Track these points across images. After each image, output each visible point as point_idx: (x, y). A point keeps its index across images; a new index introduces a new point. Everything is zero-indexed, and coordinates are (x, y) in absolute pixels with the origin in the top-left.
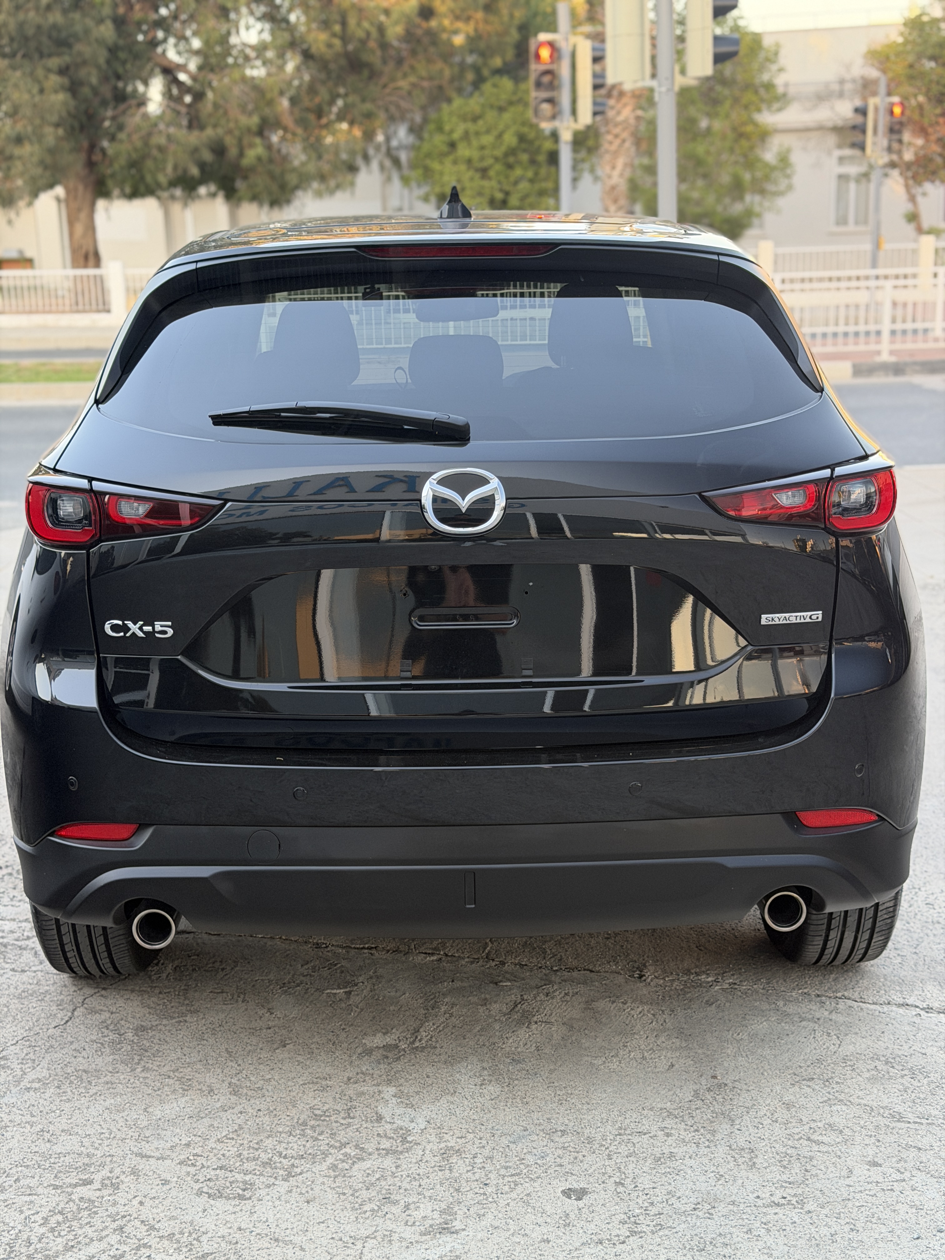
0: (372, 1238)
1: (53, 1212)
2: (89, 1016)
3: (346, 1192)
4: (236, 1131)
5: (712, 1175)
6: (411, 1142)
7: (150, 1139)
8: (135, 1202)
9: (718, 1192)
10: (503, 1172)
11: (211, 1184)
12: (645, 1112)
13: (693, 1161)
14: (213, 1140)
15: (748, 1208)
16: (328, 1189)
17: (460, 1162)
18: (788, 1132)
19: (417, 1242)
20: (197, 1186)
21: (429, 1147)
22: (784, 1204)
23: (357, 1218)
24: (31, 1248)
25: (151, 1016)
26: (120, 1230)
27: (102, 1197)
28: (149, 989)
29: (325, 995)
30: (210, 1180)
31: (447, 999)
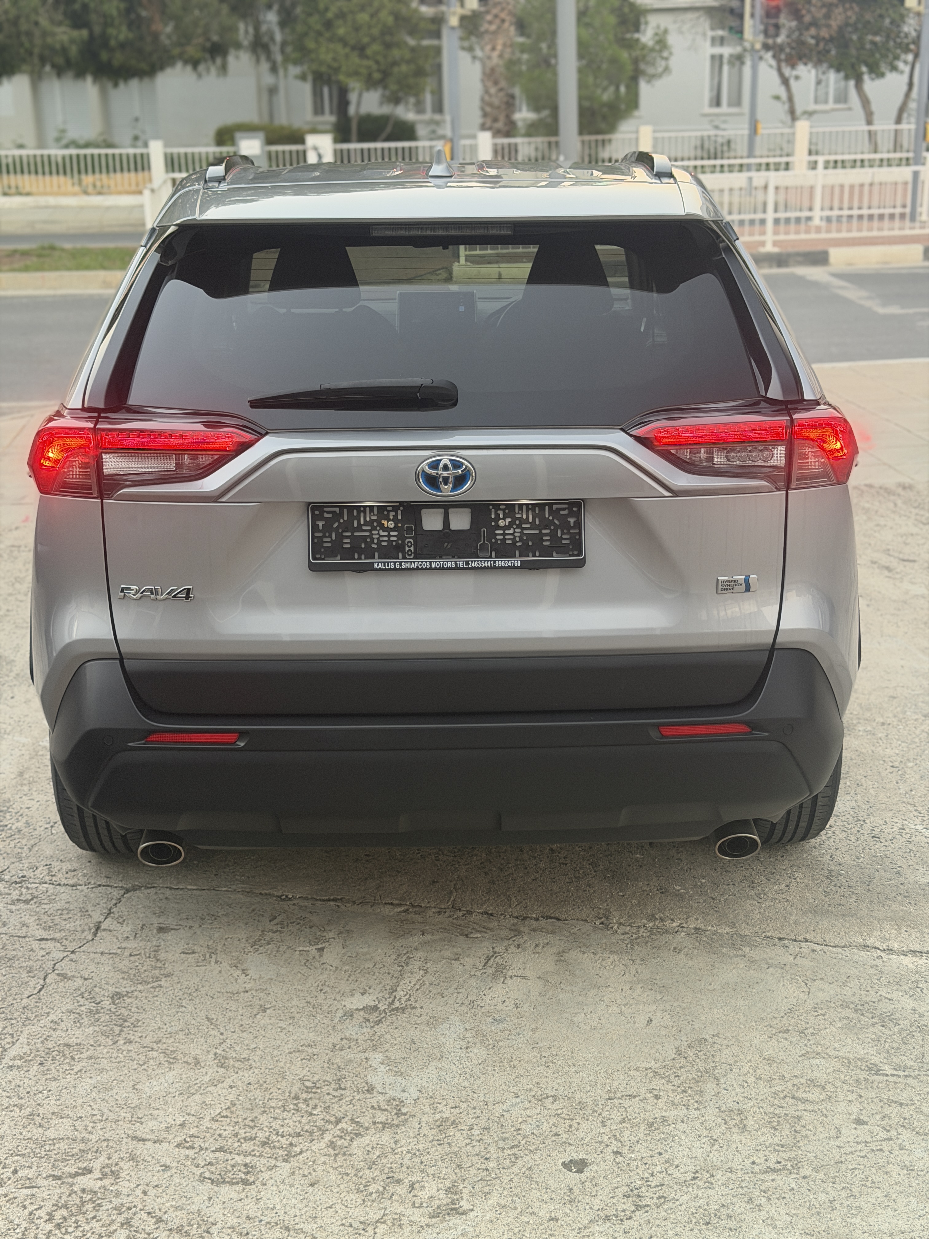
0: (382, 1223)
1: (58, 1206)
2: (62, 984)
3: (349, 1172)
4: (229, 1108)
5: (707, 1139)
6: (405, 1114)
7: (143, 1120)
9: (714, 1159)
10: (501, 1144)
11: (213, 1169)
12: (632, 1073)
13: (685, 1125)
14: (207, 1119)
15: (746, 1176)
16: (331, 1170)
17: (458, 1135)
18: (773, 1090)
19: (427, 1225)
20: (198, 1171)
21: (424, 1119)
22: (780, 1170)
23: (364, 1200)
25: (125, 982)
26: (127, 1223)
27: (104, 1187)
28: (119, 951)
29: (297, 953)
30: (210, 1164)
31: (420, 954)
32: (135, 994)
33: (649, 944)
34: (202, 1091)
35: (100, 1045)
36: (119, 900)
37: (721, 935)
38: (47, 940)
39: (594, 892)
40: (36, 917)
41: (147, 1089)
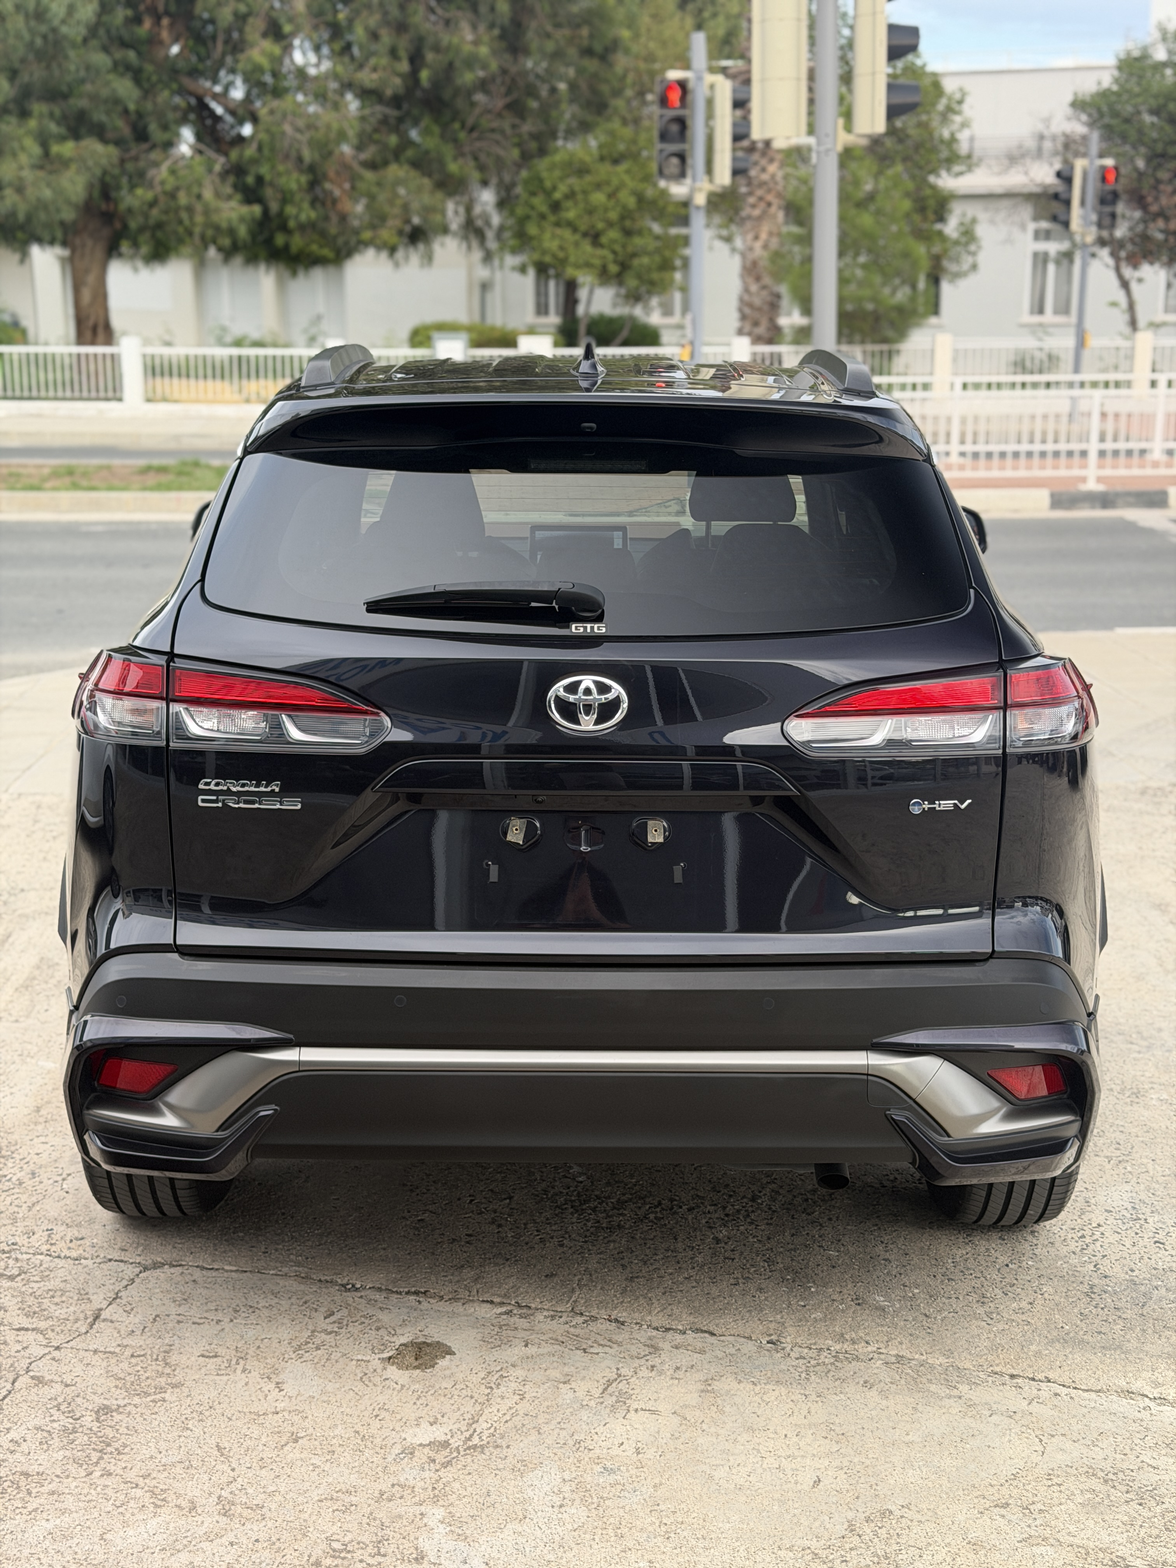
2: (34, 1390)
25: (118, 1392)
28: (118, 1350)
29: (354, 1362)
31: (519, 1373)
32: (128, 1408)
33: (832, 1373)
34: (191, 1548)
35: (68, 1477)
36: (132, 1281)
37: (932, 1367)
38: (27, 1330)
39: (766, 1299)
40: (20, 1299)
41: (119, 1541)
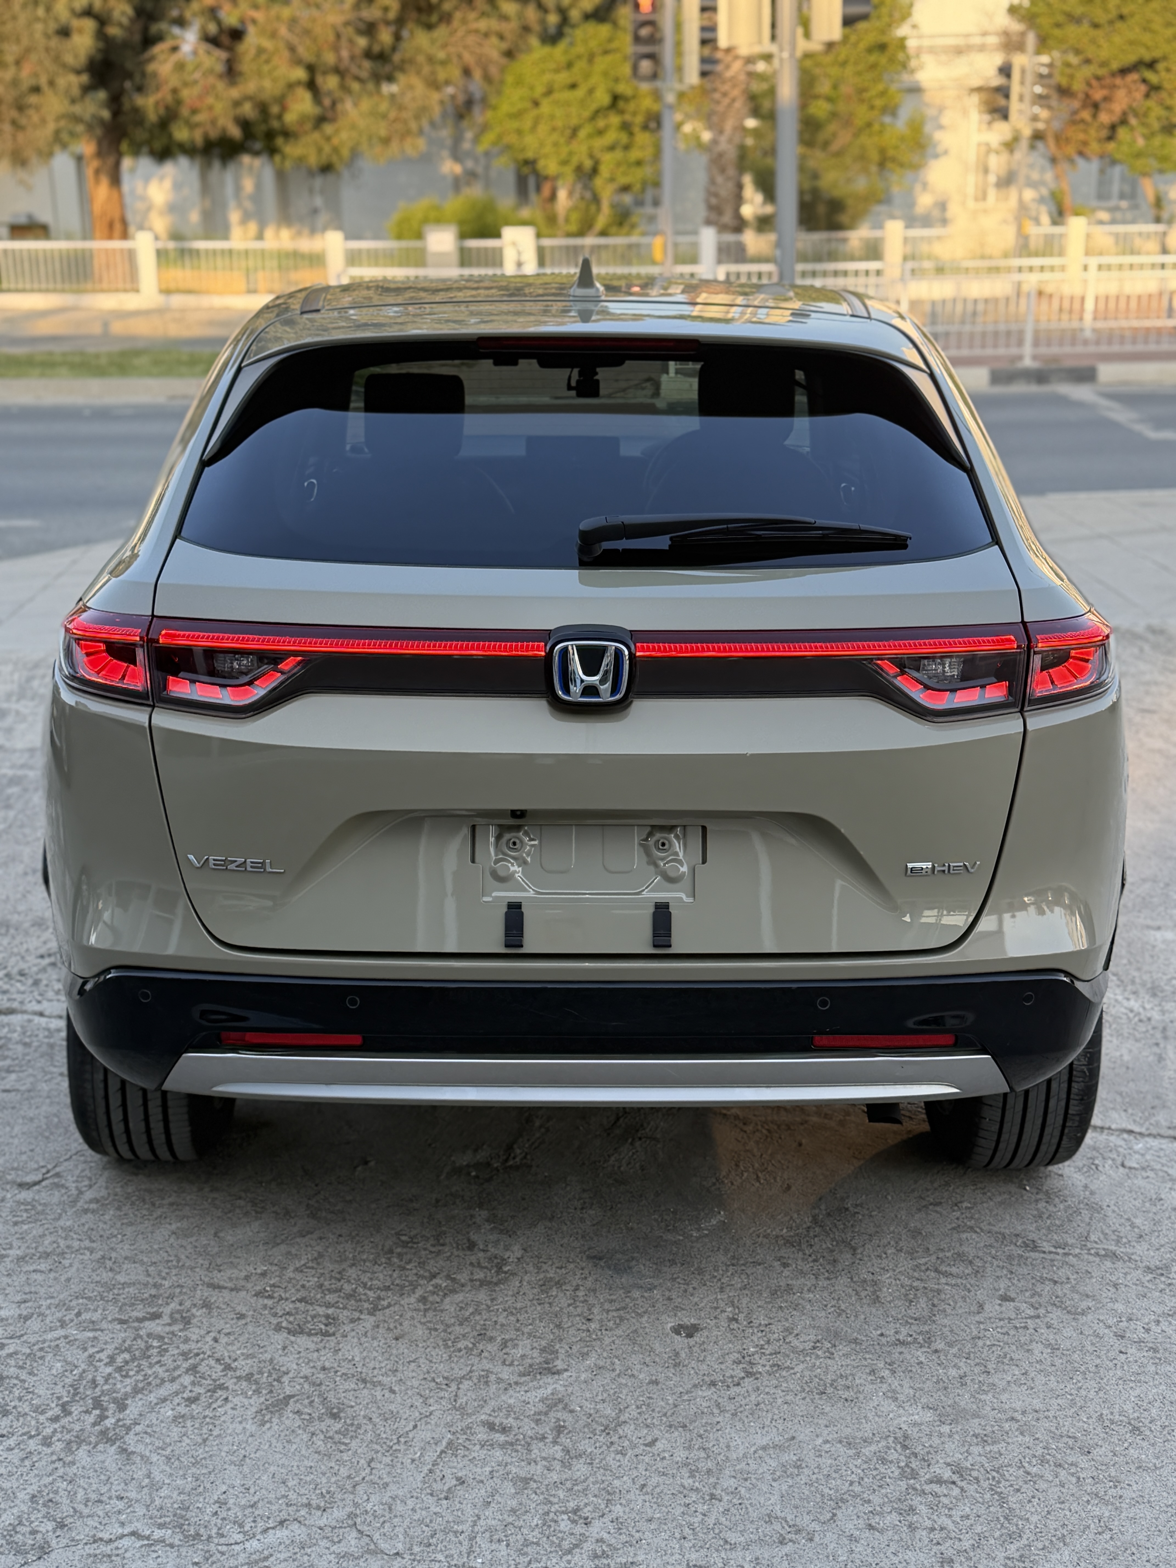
0: (467, 1379)
1: (121, 1350)
3: (438, 1327)
4: (316, 1259)
5: (833, 1309)
6: (506, 1273)
7: (222, 1268)
8: (209, 1339)
9: (839, 1329)
10: (607, 1306)
11: (291, 1319)
13: (811, 1295)
14: (292, 1268)
15: (872, 1347)
16: (418, 1325)
17: (561, 1295)
18: (914, 1262)
19: (516, 1383)
20: (275, 1321)
21: (526, 1278)
22: (910, 1343)
23: (450, 1357)
24: (97, 1390)
26: (193, 1369)
27: (173, 1333)
30: (288, 1313)
